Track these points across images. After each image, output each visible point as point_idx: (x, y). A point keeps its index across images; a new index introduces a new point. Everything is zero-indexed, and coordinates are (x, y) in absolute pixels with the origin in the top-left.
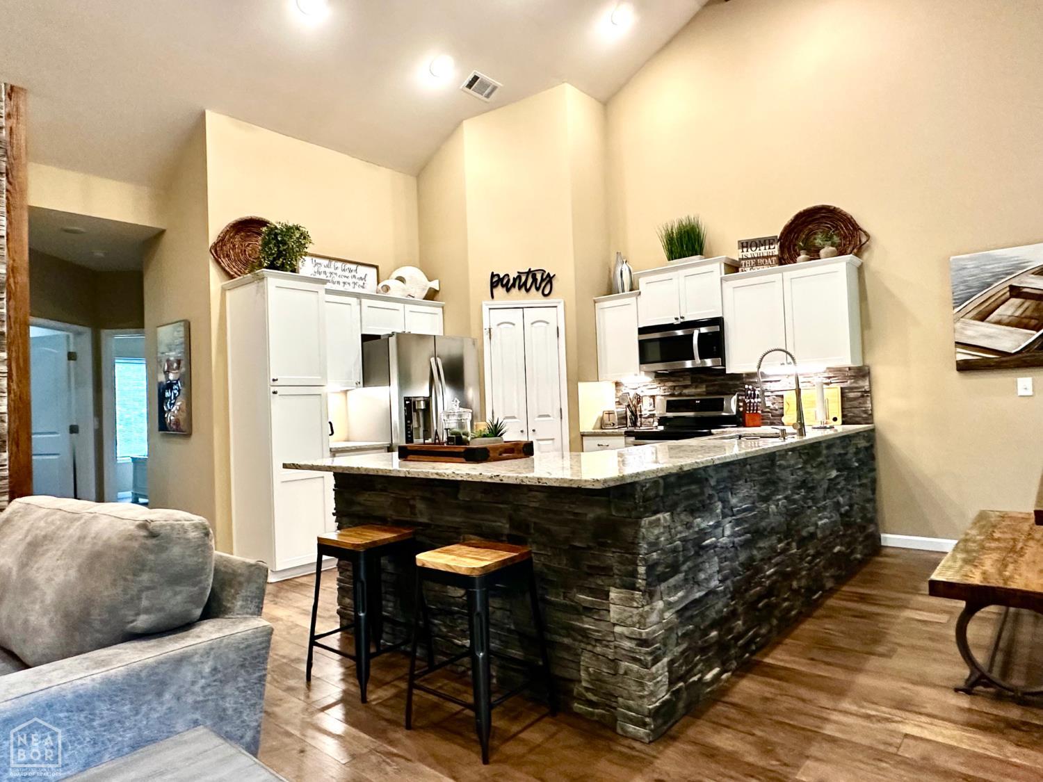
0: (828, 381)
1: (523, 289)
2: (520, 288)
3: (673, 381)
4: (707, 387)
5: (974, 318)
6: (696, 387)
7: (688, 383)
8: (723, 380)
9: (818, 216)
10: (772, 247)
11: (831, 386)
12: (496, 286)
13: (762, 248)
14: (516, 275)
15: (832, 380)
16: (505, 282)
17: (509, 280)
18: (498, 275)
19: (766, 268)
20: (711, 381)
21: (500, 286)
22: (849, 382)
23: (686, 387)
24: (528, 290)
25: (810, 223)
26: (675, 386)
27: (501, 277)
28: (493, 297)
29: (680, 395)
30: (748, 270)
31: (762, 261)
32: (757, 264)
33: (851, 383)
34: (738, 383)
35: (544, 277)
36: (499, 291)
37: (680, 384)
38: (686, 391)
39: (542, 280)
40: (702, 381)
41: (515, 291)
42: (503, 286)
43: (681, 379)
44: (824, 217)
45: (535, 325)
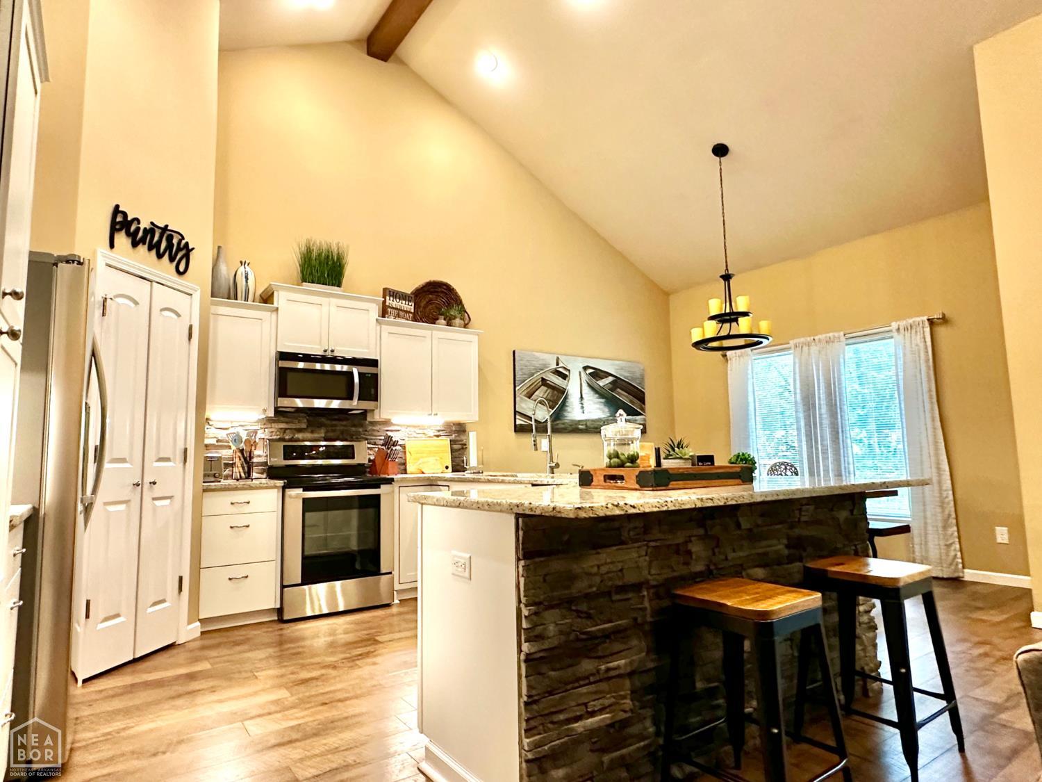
0: (438, 434)
1: (154, 252)
2: (150, 249)
3: (287, 423)
4: (326, 433)
5: (525, 396)
6: (312, 432)
7: (304, 426)
8: (345, 426)
9: (439, 290)
10: (410, 304)
11: (440, 438)
12: (120, 230)
13: (404, 302)
14: (148, 226)
15: (441, 433)
16: (133, 228)
17: (138, 229)
18: (125, 214)
19: (404, 321)
20: (332, 426)
21: (123, 232)
22: (454, 436)
23: (300, 430)
24: (160, 256)
25: (431, 293)
26: (286, 429)
27: (129, 219)
28: (112, 246)
29: (290, 440)
30: (392, 319)
31: (402, 314)
32: (399, 316)
33: (456, 437)
34: (361, 430)
35: (182, 245)
36: (122, 239)
37: (294, 426)
38: (300, 436)
39: (179, 249)
40: (321, 426)
41: (143, 249)
42: (128, 234)
43: (297, 421)
44: (442, 292)
45: (167, 313)
